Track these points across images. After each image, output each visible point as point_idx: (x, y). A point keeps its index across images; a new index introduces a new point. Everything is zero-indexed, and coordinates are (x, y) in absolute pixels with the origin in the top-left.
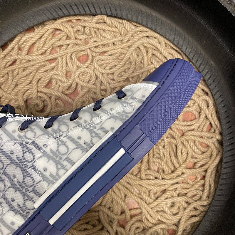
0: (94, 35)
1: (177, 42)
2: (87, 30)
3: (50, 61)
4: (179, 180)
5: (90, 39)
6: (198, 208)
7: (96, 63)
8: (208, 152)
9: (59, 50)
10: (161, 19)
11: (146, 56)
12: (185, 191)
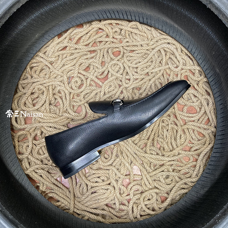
0: (128, 36)
1: (191, 49)
2: (123, 32)
3: (91, 52)
4: (175, 158)
5: (124, 39)
6: (188, 184)
7: (125, 58)
8: (203, 140)
9: (99, 44)
10: (181, 30)
11: (165, 58)
12: (179, 168)
